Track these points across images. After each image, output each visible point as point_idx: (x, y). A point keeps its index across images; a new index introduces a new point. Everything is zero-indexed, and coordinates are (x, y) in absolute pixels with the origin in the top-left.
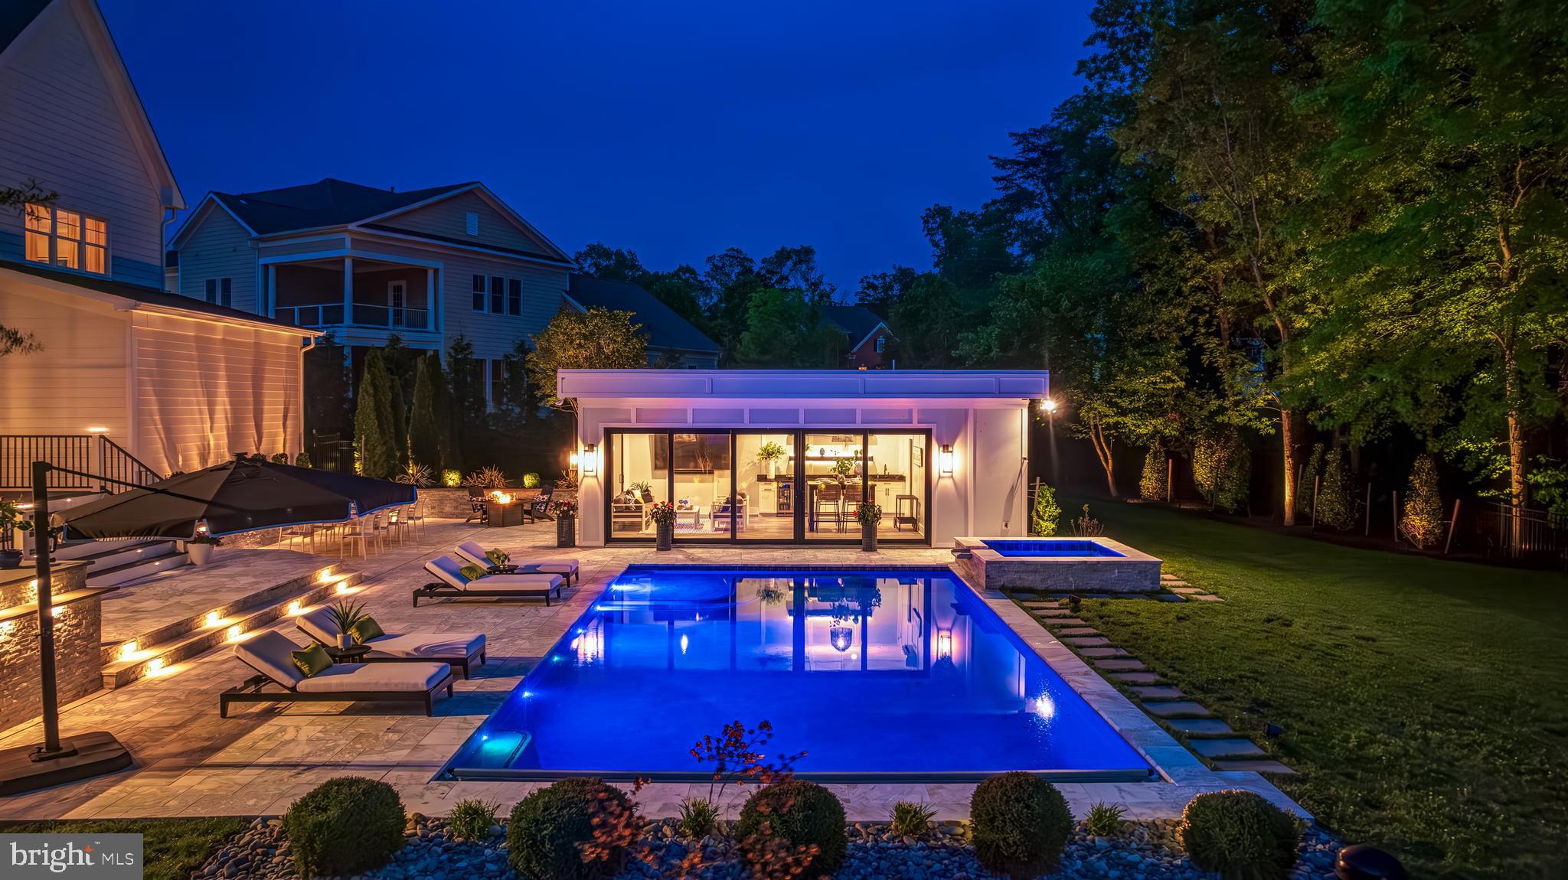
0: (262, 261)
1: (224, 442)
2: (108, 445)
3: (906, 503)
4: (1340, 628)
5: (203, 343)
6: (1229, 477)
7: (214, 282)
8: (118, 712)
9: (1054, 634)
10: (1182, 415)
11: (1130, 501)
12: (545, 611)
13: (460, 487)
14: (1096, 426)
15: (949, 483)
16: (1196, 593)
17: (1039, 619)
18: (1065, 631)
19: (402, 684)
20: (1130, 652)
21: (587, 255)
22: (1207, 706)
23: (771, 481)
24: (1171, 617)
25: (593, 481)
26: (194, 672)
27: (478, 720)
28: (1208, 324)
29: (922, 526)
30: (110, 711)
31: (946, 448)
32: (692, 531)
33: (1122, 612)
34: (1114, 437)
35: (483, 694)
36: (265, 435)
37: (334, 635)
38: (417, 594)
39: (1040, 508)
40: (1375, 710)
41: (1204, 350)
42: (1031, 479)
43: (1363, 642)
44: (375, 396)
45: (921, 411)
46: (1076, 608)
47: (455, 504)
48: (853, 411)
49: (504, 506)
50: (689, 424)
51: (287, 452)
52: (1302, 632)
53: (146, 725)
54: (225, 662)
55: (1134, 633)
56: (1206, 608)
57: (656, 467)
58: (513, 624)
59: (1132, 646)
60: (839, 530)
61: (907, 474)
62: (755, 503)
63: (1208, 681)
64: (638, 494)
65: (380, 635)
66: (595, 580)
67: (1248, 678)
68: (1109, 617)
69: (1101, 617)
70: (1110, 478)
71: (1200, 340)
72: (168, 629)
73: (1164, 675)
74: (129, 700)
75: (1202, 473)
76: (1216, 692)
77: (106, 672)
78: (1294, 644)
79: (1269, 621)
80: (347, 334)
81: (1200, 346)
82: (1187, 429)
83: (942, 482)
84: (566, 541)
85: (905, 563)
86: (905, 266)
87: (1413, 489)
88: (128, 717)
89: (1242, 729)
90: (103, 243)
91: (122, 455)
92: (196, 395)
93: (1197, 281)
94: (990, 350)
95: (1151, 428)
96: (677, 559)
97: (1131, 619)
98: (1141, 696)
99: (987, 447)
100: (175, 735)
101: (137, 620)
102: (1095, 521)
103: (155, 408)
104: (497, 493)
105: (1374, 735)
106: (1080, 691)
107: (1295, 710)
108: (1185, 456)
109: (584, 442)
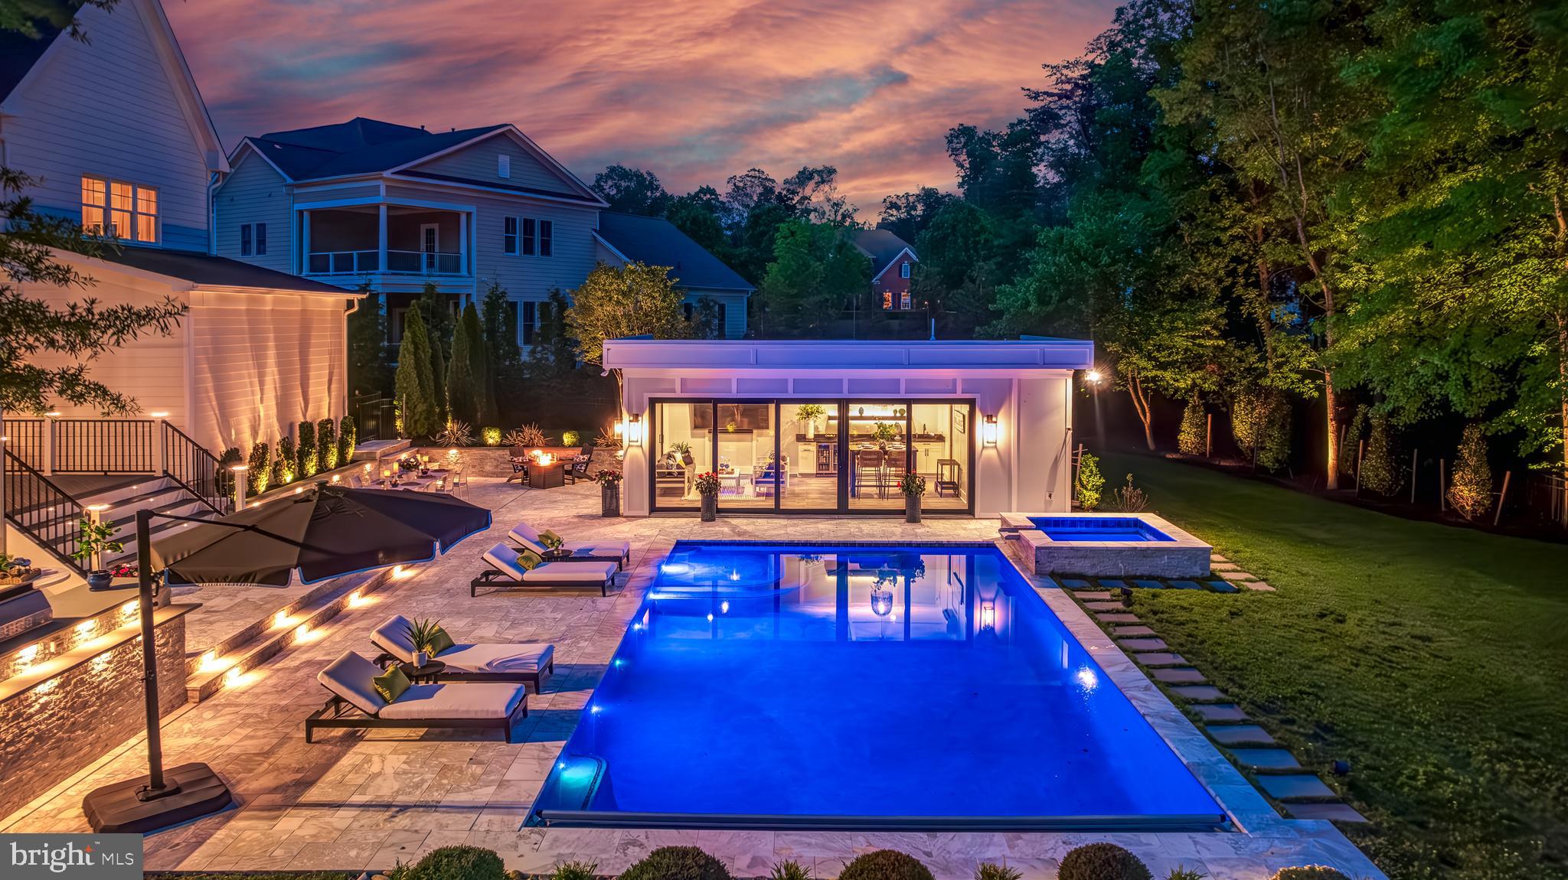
0: (298, 207)
1: (273, 412)
2: (170, 430)
3: (946, 470)
4: (1394, 624)
5: (254, 316)
6: (1270, 436)
7: (249, 226)
8: (205, 734)
9: (1109, 635)
10: (1221, 367)
11: (1169, 456)
12: (603, 603)
13: (501, 446)
14: (1134, 379)
15: (993, 453)
16: (1247, 580)
17: (1093, 614)
18: (1120, 631)
19: (482, 711)
20: (1187, 660)
21: (608, 176)
22: (1271, 732)
23: (810, 441)
24: (1224, 613)
25: (638, 451)
26: (270, 682)
27: (557, 747)
28: (1247, 274)
29: (964, 492)
30: (199, 732)
31: (990, 418)
32: (733, 497)
33: (1174, 607)
34: (1152, 390)
35: (557, 713)
36: (311, 401)
37: (410, 651)
38: (475, 583)
39: (1084, 478)
40: (1440, 736)
41: (1244, 301)
42: (1075, 447)
43: (1418, 642)
44: (415, 354)
45: (965, 381)
46: (1128, 599)
47: (495, 463)
48: (898, 381)
49: (545, 468)
50: (734, 395)
51: (332, 417)
52: (1356, 631)
53: (235, 750)
54: (297, 669)
55: (1190, 635)
56: (1259, 600)
57: (696, 427)
58: (573, 619)
59: (1189, 652)
60: (881, 496)
61: (947, 435)
62: (795, 463)
63: (1271, 700)
64: (679, 456)
65: (450, 647)
66: (645, 562)
67: (1309, 694)
68: (1162, 612)
69: (1155, 613)
70: (1147, 431)
71: (1239, 291)
72: (242, 634)
73: (1225, 691)
74: (214, 717)
75: (1241, 428)
76: (1278, 712)
77: (190, 686)
78: (1350, 648)
79: (1322, 616)
80: (383, 281)
81: (1239, 297)
82: (1226, 380)
83: (985, 452)
84: (611, 511)
85: (952, 539)
86: (928, 186)
87: (1461, 458)
88: (217, 739)
89: (1311, 764)
90: (153, 211)
91: (183, 440)
92: (248, 368)
93: (1237, 230)
94: (1028, 304)
95: (1189, 382)
96: (723, 533)
97: (1182, 616)
98: (1205, 718)
99: (1031, 416)
100: (266, 765)
101: (211, 623)
102: (1139, 491)
103: (210, 385)
104: (537, 452)
105: (1441, 769)
106: (1142, 712)
107: (1360, 738)
108: (1224, 409)
109: (629, 411)
